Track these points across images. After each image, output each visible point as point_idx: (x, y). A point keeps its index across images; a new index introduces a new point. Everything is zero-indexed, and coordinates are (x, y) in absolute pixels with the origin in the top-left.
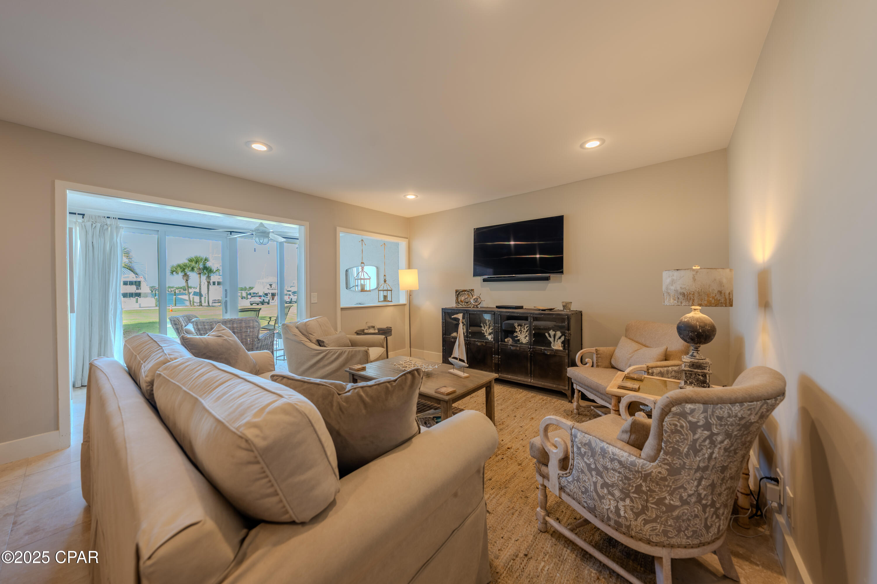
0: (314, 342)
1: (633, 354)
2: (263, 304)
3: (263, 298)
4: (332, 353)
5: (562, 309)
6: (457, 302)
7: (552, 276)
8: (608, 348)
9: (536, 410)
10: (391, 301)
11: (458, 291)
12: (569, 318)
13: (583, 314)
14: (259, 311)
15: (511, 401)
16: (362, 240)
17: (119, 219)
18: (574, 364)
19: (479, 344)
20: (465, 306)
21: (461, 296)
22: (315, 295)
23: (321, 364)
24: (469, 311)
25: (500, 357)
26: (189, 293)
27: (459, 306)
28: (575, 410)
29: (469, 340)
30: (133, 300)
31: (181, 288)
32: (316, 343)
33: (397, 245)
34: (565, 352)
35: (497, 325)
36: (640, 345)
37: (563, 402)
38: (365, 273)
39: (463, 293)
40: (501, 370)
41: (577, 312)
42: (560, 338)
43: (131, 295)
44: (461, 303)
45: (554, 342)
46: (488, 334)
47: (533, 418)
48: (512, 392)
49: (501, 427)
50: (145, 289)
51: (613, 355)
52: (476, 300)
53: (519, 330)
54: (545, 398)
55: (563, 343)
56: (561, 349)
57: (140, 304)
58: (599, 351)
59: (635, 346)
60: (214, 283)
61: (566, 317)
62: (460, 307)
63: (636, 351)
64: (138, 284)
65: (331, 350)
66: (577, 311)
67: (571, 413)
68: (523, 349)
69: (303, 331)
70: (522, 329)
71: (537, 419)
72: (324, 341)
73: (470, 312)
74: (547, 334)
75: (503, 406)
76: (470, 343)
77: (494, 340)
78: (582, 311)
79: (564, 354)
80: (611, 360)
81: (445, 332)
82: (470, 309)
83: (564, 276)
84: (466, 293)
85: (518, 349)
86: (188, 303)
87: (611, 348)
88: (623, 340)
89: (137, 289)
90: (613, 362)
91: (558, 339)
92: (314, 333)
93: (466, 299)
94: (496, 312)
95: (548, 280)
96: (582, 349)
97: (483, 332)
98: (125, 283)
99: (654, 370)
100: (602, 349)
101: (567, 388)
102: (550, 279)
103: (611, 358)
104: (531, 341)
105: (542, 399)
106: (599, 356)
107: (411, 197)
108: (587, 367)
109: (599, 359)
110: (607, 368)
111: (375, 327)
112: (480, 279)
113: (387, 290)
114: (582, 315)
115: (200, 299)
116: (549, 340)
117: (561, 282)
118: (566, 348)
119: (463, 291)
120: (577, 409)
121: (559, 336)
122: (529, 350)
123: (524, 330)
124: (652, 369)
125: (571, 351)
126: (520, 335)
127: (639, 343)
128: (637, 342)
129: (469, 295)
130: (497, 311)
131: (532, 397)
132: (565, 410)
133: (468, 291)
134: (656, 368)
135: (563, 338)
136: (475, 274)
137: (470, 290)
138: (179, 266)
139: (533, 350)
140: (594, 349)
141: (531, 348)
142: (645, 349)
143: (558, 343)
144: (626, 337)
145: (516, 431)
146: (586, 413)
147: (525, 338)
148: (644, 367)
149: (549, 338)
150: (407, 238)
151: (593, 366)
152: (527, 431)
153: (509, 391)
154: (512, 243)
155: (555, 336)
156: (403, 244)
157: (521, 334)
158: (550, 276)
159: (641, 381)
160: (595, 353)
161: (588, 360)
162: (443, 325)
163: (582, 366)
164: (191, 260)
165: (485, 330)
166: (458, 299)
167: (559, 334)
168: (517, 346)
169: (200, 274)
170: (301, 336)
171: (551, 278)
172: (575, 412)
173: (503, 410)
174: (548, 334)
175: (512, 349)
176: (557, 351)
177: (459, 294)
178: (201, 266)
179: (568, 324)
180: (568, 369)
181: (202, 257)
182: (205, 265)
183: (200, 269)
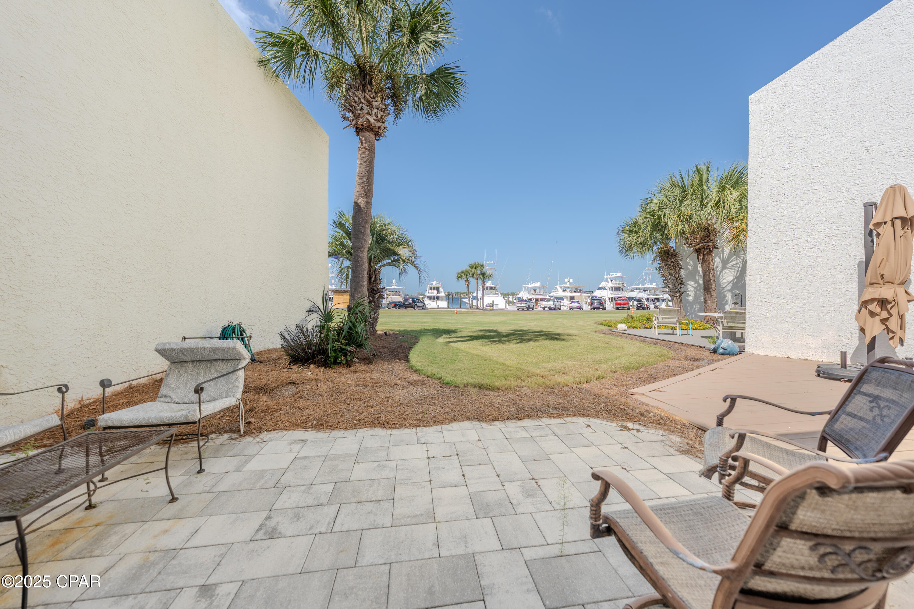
2: (528, 310)
3: (528, 303)
26: (469, 297)
31: (464, 293)
43: (434, 298)
50: (442, 294)
57: (438, 306)
60: (487, 288)
64: (438, 289)
86: (468, 306)
89: (437, 293)
98: (431, 288)
115: (477, 302)
138: (462, 272)
164: (471, 267)
169: (478, 279)
178: (479, 272)
181: (480, 263)
182: (481, 270)
183: (477, 275)
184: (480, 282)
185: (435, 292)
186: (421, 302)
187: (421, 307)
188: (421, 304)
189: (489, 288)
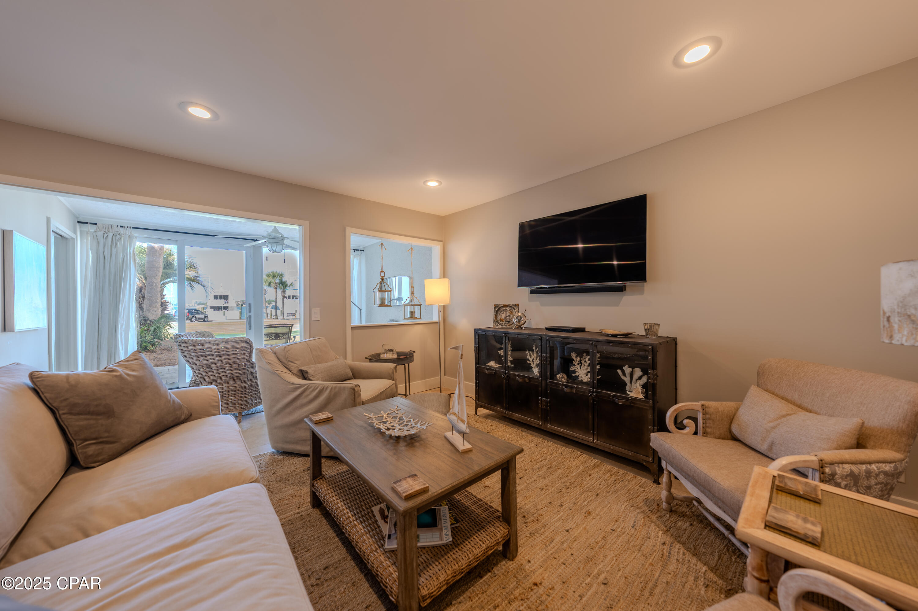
0: (295, 372)
1: (777, 422)
4: (311, 389)
5: (644, 334)
6: (496, 321)
7: (628, 284)
8: (724, 403)
9: (597, 495)
10: (420, 318)
11: (497, 307)
12: (654, 350)
13: (678, 342)
14: (292, 327)
15: (560, 471)
16: (382, 244)
17: (133, 228)
18: (663, 428)
19: (520, 380)
20: (506, 326)
21: (501, 312)
22: (316, 311)
23: (299, 403)
24: (508, 333)
25: (548, 400)
26: (266, 307)
27: (498, 325)
28: (664, 503)
29: (508, 373)
30: (221, 312)
32: (298, 374)
33: (430, 249)
34: (648, 402)
35: (545, 355)
36: (789, 404)
37: (644, 480)
38: (385, 284)
39: (504, 309)
40: (550, 418)
41: (668, 339)
42: (640, 378)
43: (220, 308)
44: (501, 322)
45: (631, 383)
46: (535, 365)
47: (589, 513)
48: (564, 454)
49: (535, 526)
50: (231, 303)
51: (735, 418)
52: (519, 319)
53: (578, 362)
54: (615, 469)
55: (644, 386)
56: (641, 396)
57: (226, 317)
58: (708, 407)
59: (780, 407)
60: (289, 297)
61: (650, 347)
62: (499, 327)
63: (784, 416)
64: (226, 298)
65: (311, 385)
66: (668, 337)
67: (656, 507)
68: (582, 392)
69: (281, 357)
70: (583, 362)
71: (597, 515)
72: (308, 371)
73: (509, 336)
74: (619, 371)
75: (546, 482)
76: (509, 378)
77: (541, 376)
78: (676, 338)
79: (646, 406)
80: (730, 425)
81: (478, 360)
82: (509, 331)
83: (647, 286)
84: (507, 308)
85: (574, 391)
87: (730, 405)
88: (754, 390)
89: (225, 303)
90: (735, 429)
91: (637, 380)
92: (297, 360)
93: (507, 317)
94: (544, 337)
95: (622, 291)
96: (676, 403)
97: (528, 362)
98: (216, 297)
99: (837, 468)
100: (713, 405)
101: (650, 459)
102: (625, 290)
103: (731, 423)
104: (593, 381)
105: (610, 471)
106: (707, 416)
107: (433, 184)
108: (686, 434)
109: (708, 421)
110: (723, 439)
111: (394, 351)
112: (526, 290)
113: (414, 305)
114: (676, 344)
115: (276, 312)
116: (624, 380)
117: (642, 292)
118: (650, 396)
119: (503, 307)
120: (668, 503)
121: (639, 376)
122: (591, 395)
123: (585, 364)
124: (832, 466)
125: (658, 402)
126: (579, 370)
127: (787, 400)
128: (782, 398)
129: (511, 312)
130: (545, 335)
131: (595, 466)
132: (647, 499)
133: (511, 307)
134: (841, 465)
135: (644, 379)
136: (521, 284)
137: (513, 305)
139: (596, 396)
140: (699, 403)
141: (593, 392)
142: (802, 415)
143: (637, 387)
144: (758, 385)
145: (558, 539)
146: (684, 509)
147: (587, 375)
148: (812, 461)
149: (623, 377)
150: (441, 241)
151: (696, 433)
152: (576, 543)
153: (560, 451)
154: (580, 246)
155: (632, 375)
156: (437, 248)
157: (580, 368)
158: (625, 286)
159: (815, 502)
160: (701, 410)
161: (688, 422)
162: (476, 351)
163: (678, 432)
164: (269, 275)
165: (531, 360)
166: (497, 317)
167: (638, 372)
168: (573, 387)
169: (276, 288)
170: (277, 365)
171: (627, 288)
172: (664, 507)
173: (545, 488)
174: (622, 372)
175: (565, 391)
176: (634, 400)
177: (498, 310)
178: (278, 281)
179: (654, 358)
180: (651, 434)
181: (278, 272)
182: (281, 280)
183: (276, 284)
184: (279, 292)
185: (223, 301)
186: (202, 313)
187: (201, 319)
188: (202, 316)
189: (291, 297)
